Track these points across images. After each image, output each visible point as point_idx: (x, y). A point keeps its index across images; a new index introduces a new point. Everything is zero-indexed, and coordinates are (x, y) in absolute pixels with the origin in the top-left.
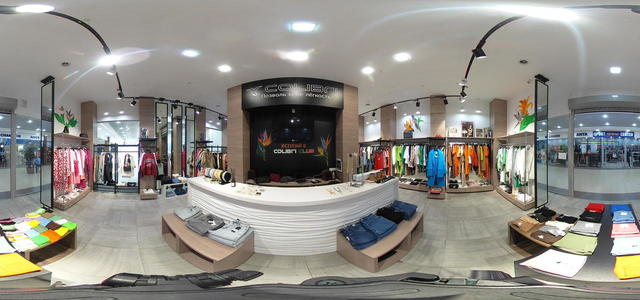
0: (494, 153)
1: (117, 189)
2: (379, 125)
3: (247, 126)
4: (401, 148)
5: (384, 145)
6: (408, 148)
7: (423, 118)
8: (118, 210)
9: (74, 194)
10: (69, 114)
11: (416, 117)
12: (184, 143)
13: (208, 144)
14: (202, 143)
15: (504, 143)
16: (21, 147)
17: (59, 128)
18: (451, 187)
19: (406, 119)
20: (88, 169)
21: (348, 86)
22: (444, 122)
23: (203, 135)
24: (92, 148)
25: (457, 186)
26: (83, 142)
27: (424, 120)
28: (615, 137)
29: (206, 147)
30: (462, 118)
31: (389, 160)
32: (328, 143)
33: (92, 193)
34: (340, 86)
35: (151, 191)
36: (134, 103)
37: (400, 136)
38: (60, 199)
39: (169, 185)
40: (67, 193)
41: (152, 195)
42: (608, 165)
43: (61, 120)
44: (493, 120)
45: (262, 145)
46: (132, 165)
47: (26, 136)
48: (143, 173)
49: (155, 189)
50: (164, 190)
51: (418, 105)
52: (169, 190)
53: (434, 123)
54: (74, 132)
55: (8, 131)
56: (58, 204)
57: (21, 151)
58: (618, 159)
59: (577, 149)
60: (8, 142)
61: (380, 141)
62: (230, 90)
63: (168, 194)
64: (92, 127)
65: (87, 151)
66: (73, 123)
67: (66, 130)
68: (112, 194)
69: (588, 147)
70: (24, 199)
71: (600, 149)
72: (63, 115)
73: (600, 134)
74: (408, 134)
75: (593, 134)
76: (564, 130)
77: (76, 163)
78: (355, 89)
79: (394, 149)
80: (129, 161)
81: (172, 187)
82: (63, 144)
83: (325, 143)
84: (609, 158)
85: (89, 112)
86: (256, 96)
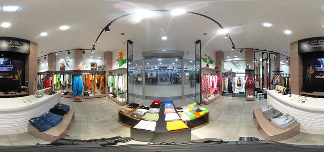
0: (106, 78)
1: (234, 95)
2: (47, 64)
3: (301, 63)
4: (59, 75)
5: (49, 74)
6: (62, 75)
7: (70, 60)
8: (234, 106)
9: (212, 97)
10: (209, 58)
11: (67, 60)
12: (268, 72)
13: (281, 73)
14: (278, 72)
15: (111, 73)
16: (187, 74)
17: (204, 65)
18: (85, 95)
19: (62, 61)
20: (219, 85)
21: (32, 42)
22: (82, 63)
23: (278, 68)
24: (221, 74)
25: (88, 95)
26: (217, 71)
27: (71, 61)
28: (164, 70)
29: (280, 74)
30: (91, 60)
31: (52, 82)
32: (21, 73)
33: (222, 97)
34: (28, 42)
35: (252, 96)
36: (241, 52)
37: (58, 69)
38: (205, 99)
39: (261, 94)
40: (209, 97)
41: (252, 98)
42: (161, 83)
43: (205, 61)
44: (106, 61)
45: (309, 73)
46: (241, 83)
47: (190, 69)
48: (247, 87)
49: (254, 95)
50: (258, 96)
51: (69, 53)
52: (261, 96)
53: (77, 62)
54: (212, 67)
55: (180, 66)
56: (204, 101)
57: (188, 76)
58: (166, 80)
59: (146, 76)
60: (180, 72)
61: (48, 72)
62: (292, 44)
63: (260, 98)
64: (221, 64)
65: (219, 76)
66: (211, 62)
67: (207, 66)
68: (231, 97)
69: (151, 75)
70: (188, 99)
71: (157, 76)
72: (206, 59)
73: (158, 68)
74: (63, 68)
75: (154, 68)
76: (139, 66)
77: (213, 82)
78: (36, 44)
79: (55, 76)
80: (240, 81)
81: (263, 94)
82: (206, 73)
83: (20, 73)
84: (162, 80)
85: (220, 57)
86: (306, 47)
